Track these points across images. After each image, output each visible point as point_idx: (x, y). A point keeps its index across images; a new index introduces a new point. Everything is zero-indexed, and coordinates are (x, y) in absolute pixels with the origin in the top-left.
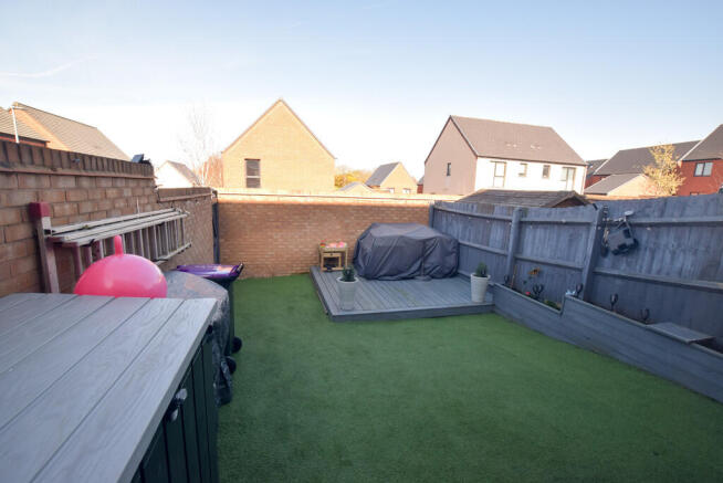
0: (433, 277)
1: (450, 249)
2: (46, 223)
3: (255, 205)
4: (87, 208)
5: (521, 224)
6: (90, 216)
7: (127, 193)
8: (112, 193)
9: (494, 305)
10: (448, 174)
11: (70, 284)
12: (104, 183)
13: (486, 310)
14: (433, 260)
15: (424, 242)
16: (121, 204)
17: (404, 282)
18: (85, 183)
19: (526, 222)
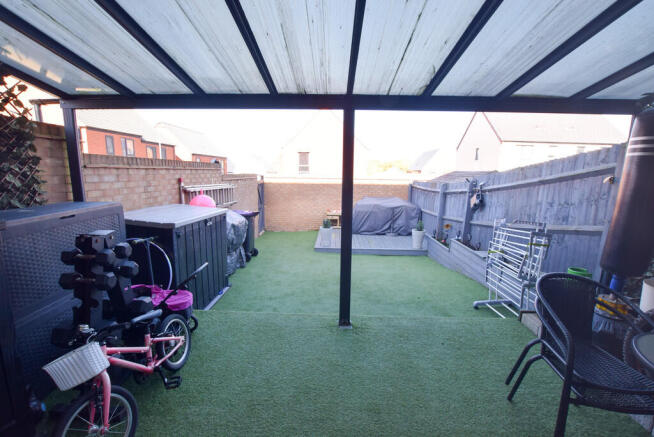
0: (399, 235)
1: (413, 214)
2: (182, 184)
3: (285, 185)
4: (194, 181)
5: (445, 195)
6: (195, 183)
7: (208, 175)
8: (202, 176)
9: (427, 251)
10: (477, 159)
11: (188, 202)
12: (200, 172)
13: (422, 253)
14: (400, 222)
15: (393, 209)
16: (206, 180)
17: (377, 237)
18: (194, 172)
19: (449, 193)
